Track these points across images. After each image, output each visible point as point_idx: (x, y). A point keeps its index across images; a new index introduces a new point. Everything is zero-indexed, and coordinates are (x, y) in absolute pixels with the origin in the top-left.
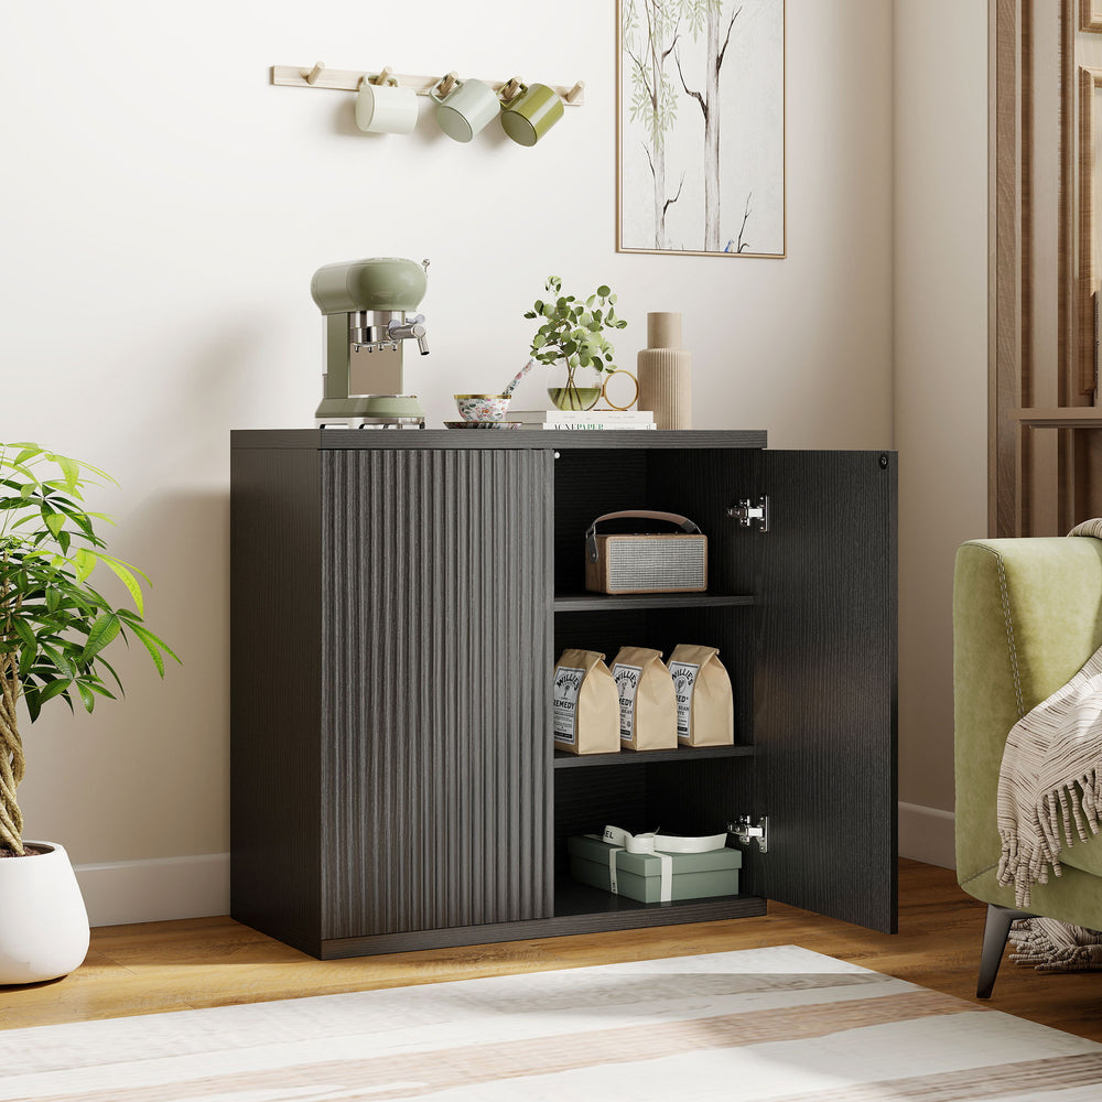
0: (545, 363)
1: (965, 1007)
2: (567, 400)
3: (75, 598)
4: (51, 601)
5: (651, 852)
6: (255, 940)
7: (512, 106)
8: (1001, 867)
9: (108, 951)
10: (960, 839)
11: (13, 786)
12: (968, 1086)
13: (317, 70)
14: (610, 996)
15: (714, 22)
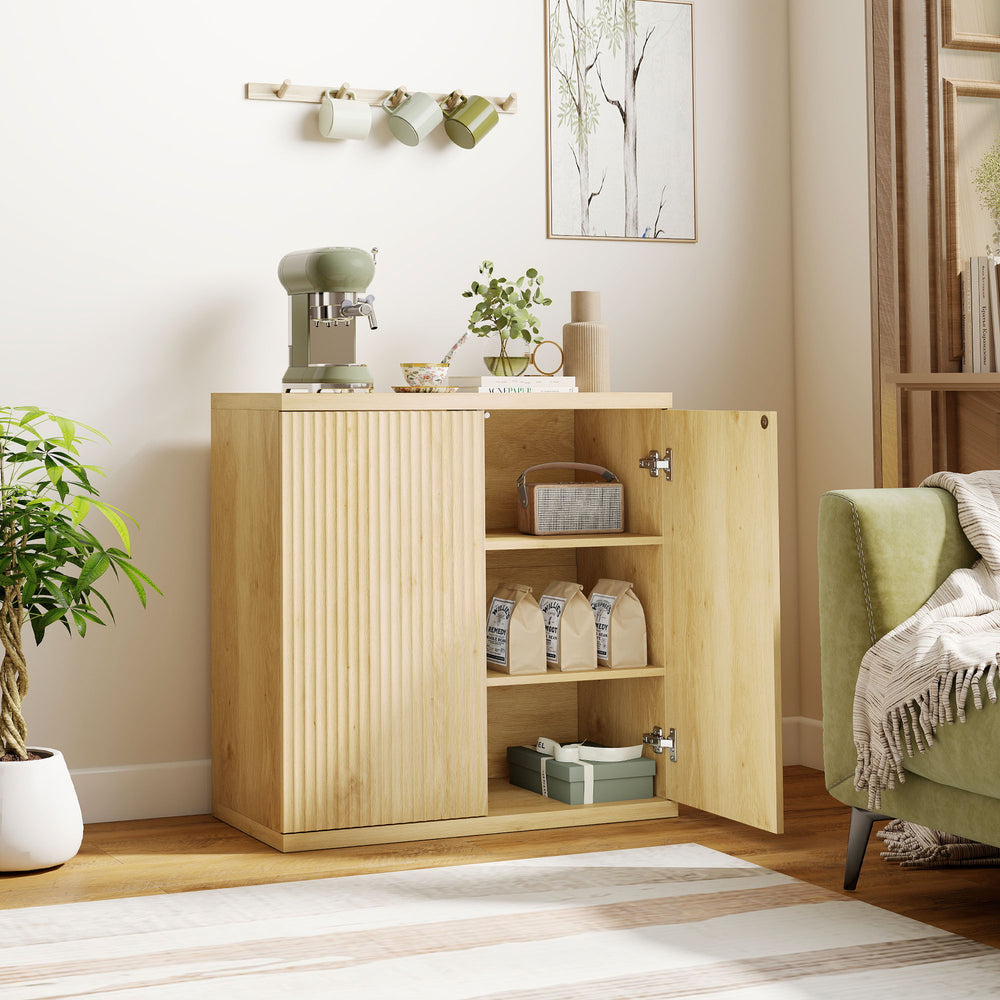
0: (480, 335)
1: (832, 897)
2: (501, 367)
3: (70, 539)
4: (49, 541)
5: (576, 761)
6: (230, 835)
7: (453, 115)
8: (857, 774)
9: (103, 844)
10: (827, 750)
11: (18, 700)
12: (817, 964)
13: (285, 86)
14: (527, 886)
15: (631, 41)
